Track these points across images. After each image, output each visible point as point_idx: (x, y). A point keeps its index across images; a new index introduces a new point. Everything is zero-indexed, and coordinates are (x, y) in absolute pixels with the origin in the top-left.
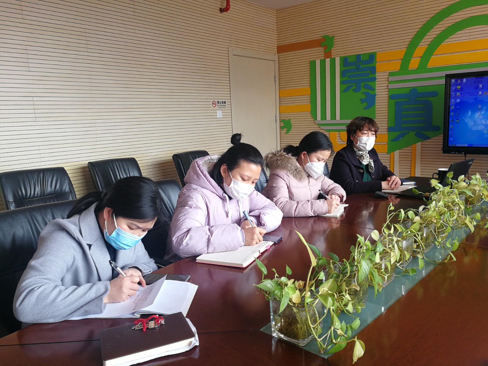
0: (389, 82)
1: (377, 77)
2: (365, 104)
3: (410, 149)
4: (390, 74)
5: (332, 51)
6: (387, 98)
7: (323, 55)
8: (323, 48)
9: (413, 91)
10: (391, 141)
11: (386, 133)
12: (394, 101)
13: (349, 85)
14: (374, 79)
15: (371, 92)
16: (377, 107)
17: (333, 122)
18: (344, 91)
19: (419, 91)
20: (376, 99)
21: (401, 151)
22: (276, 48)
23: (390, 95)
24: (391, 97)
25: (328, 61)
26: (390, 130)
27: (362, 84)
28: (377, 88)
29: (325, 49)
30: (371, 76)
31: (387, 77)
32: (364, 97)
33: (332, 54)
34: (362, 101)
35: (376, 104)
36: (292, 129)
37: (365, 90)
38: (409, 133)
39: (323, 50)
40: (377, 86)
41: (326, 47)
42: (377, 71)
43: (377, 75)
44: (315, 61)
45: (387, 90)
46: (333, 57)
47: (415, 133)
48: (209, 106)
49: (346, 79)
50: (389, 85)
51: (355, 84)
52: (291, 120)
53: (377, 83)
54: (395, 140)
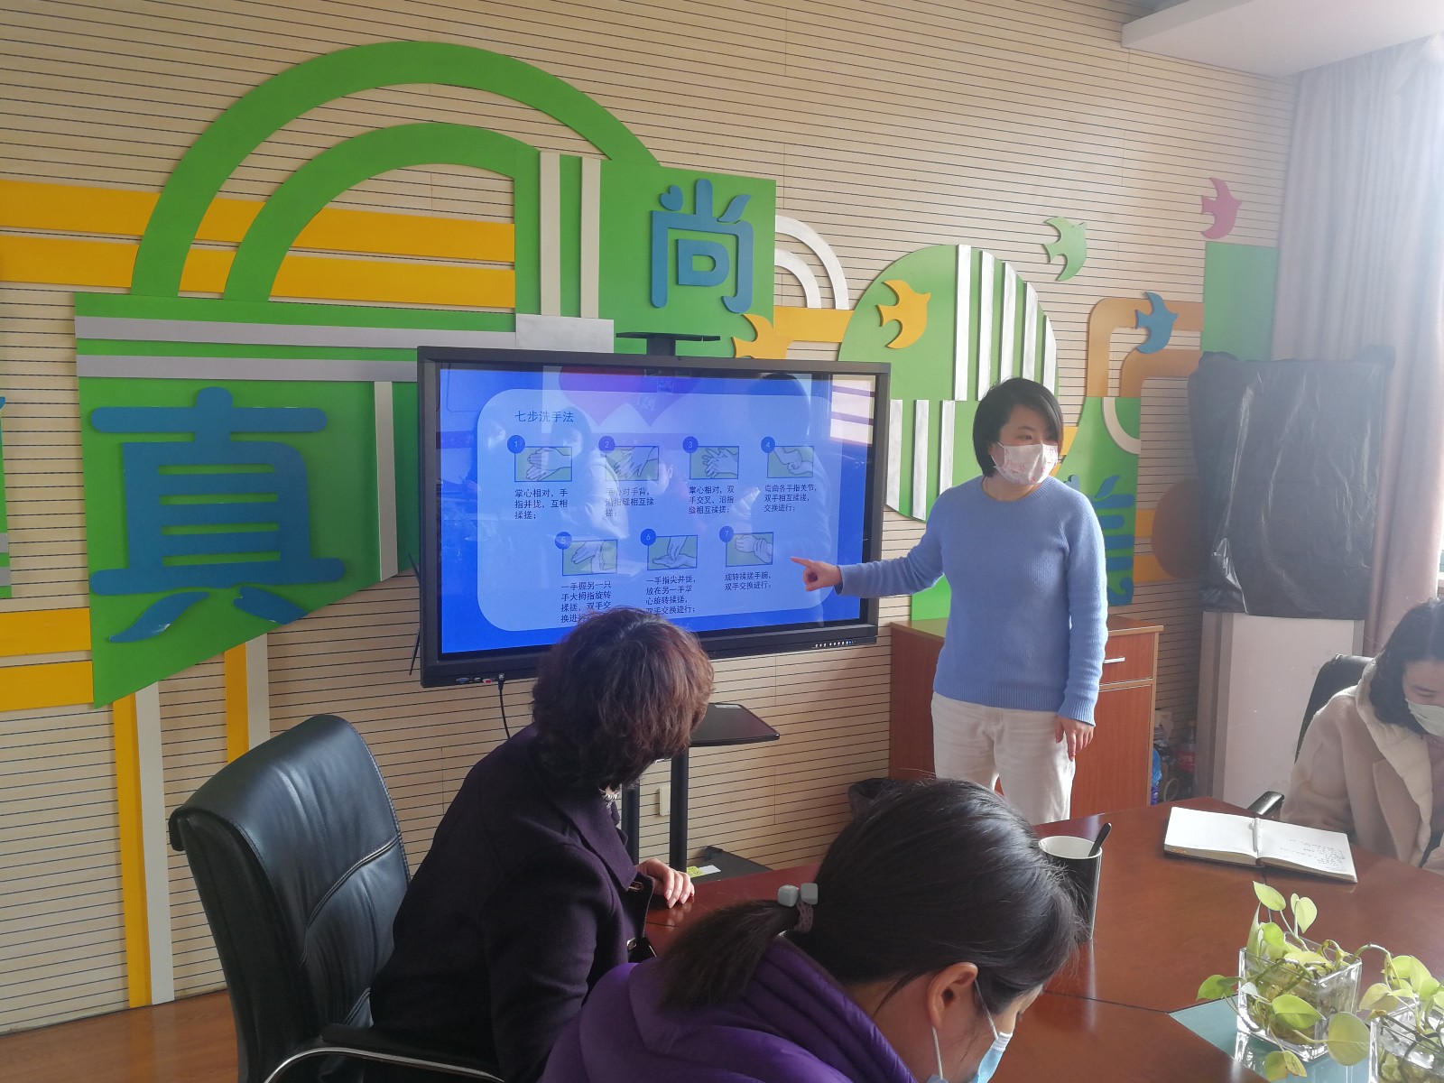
0: (79, 344)
3: (217, 669)
4: (83, 304)
6: (70, 424)
9: (213, 397)
11: (79, 601)
19: (246, 400)
21: (168, 685)
23: (88, 407)
24: (100, 420)
26: (99, 584)
28: (4, 367)
31: (65, 313)
38: (206, 595)
45: (68, 383)
47: (233, 593)
50: (79, 358)
54: (139, 631)
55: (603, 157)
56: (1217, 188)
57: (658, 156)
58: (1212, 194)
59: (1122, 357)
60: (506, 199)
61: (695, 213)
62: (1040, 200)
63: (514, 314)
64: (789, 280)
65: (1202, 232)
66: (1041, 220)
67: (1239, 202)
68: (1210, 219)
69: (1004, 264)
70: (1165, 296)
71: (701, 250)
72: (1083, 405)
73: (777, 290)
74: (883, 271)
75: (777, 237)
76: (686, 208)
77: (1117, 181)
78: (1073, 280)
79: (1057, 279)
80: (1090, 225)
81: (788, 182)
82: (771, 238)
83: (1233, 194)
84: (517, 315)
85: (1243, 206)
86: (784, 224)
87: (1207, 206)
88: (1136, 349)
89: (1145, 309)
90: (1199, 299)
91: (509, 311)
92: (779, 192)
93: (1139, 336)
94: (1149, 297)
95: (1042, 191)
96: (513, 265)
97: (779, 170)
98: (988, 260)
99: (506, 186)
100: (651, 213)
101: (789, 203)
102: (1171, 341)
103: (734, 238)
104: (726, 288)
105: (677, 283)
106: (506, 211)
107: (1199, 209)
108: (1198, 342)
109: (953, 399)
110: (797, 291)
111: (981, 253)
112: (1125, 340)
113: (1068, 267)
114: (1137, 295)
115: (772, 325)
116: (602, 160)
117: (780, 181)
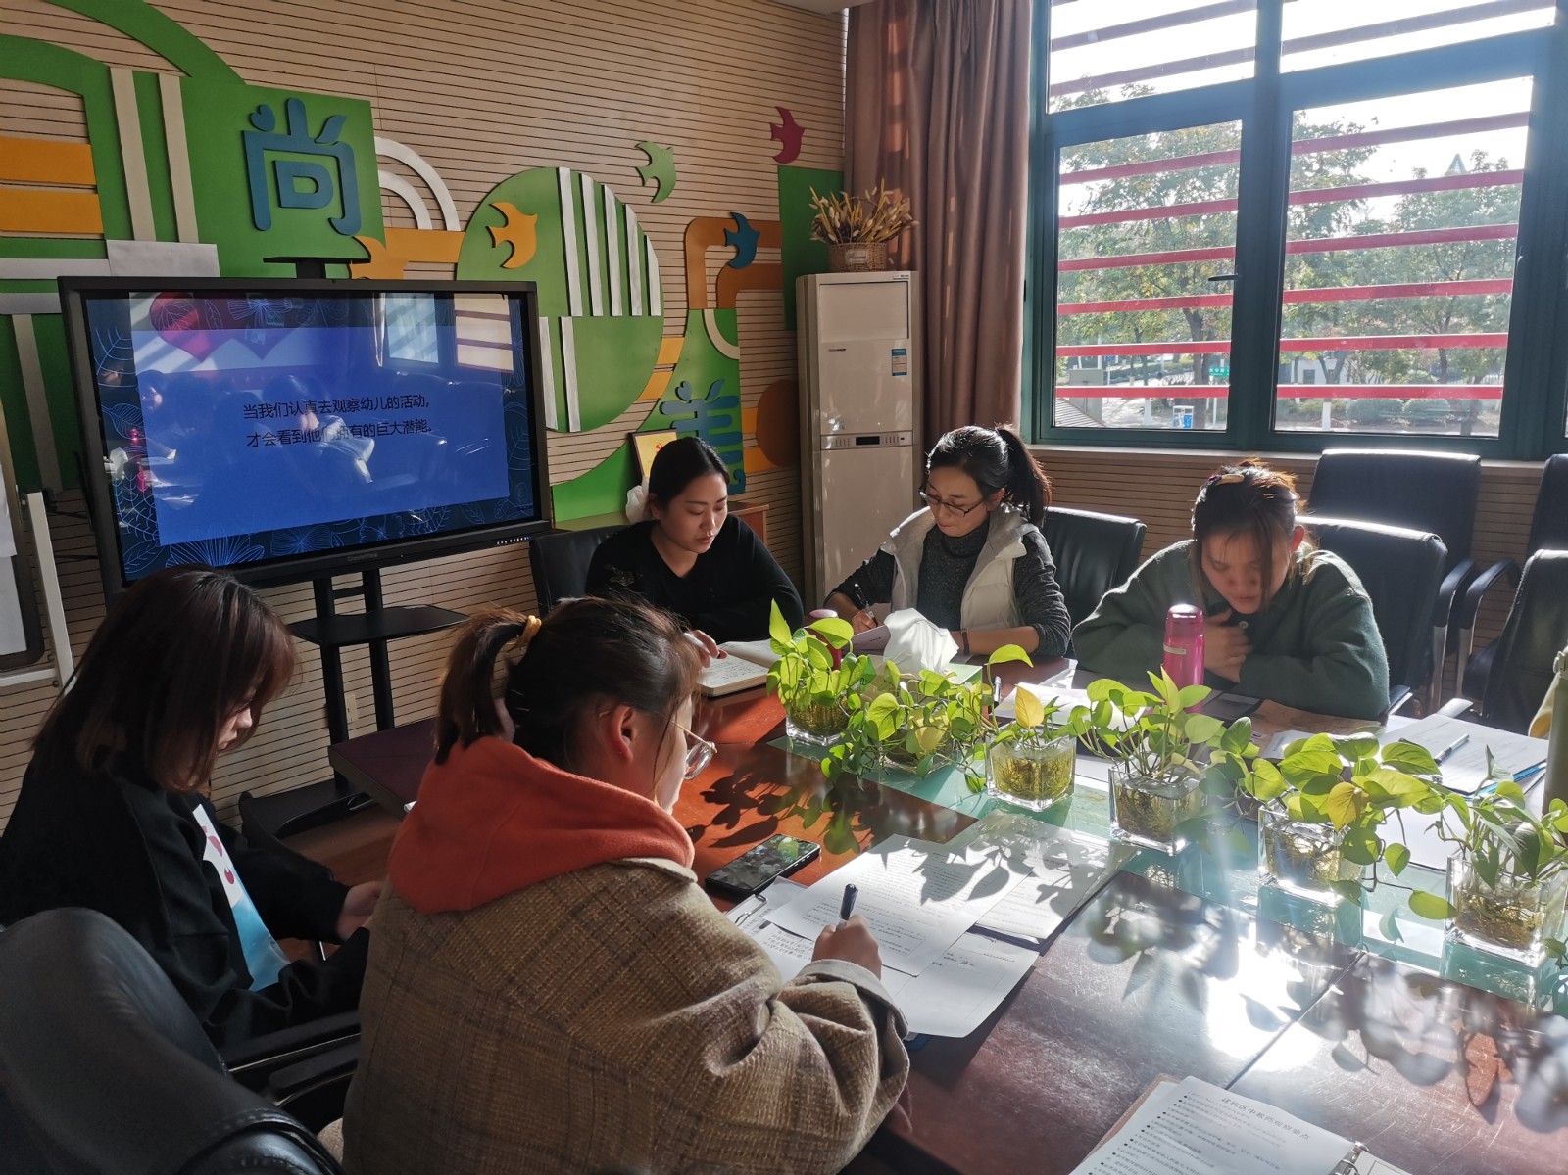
55: (182, 74)
56: (782, 116)
57: (241, 73)
58: (779, 121)
59: (717, 272)
60: (78, 117)
61: (289, 133)
62: (628, 125)
63: (103, 239)
64: (396, 201)
65: (774, 157)
66: (633, 144)
67: (802, 130)
68: (779, 145)
69: (603, 187)
70: (748, 216)
71: (299, 172)
72: (687, 318)
73: (386, 211)
74: (489, 193)
75: (379, 159)
76: (280, 128)
77: (696, 108)
78: (667, 201)
79: (652, 201)
80: (676, 149)
81: (384, 103)
82: (374, 161)
83: (795, 121)
84: (108, 241)
85: (806, 133)
86: (383, 145)
87: (775, 132)
88: (728, 264)
89: (733, 228)
90: (777, 218)
91: (97, 237)
92: (375, 113)
93: (730, 253)
94: (734, 216)
95: (630, 116)
96: (95, 189)
97: (372, 90)
98: (587, 180)
99: (75, 103)
100: (243, 132)
101: (387, 125)
102: (757, 256)
103: (334, 160)
104: (333, 210)
105: (280, 205)
106: (79, 130)
107: (769, 135)
108: (779, 257)
109: (570, 315)
110: (406, 213)
111: (580, 176)
112: (719, 256)
113: (661, 190)
114: (725, 215)
115: (385, 246)
116: (180, 77)
117: (374, 102)
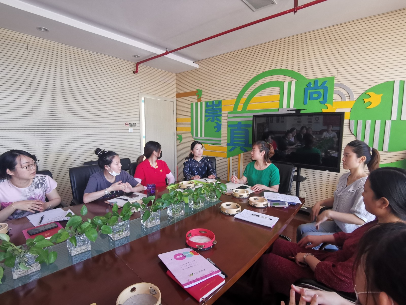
0: (228, 117)
1: (222, 114)
2: (216, 129)
3: (238, 156)
4: (229, 113)
5: (201, 98)
6: (227, 126)
7: (197, 100)
8: (197, 96)
9: (240, 123)
10: (228, 151)
11: (226, 146)
12: (230, 128)
13: (209, 118)
14: (221, 115)
15: (219, 122)
16: (222, 131)
17: (201, 138)
18: (206, 121)
19: (243, 123)
20: (222, 126)
21: (233, 157)
22: (175, 95)
23: (228, 124)
24: (229, 126)
25: (199, 103)
26: (228, 144)
27: (215, 118)
28: (222, 120)
29: (198, 97)
30: (219, 113)
31: (227, 114)
32: (216, 125)
33: (201, 100)
34: (215, 127)
35: (222, 129)
36: (182, 140)
37: (217, 121)
38: (237, 147)
39: (197, 97)
40: (222, 119)
41: (198, 96)
42: (222, 111)
43: (222, 113)
44: (193, 103)
45: (227, 122)
46: (201, 101)
47: (240, 147)
48: (123, 125)
49: (207, 114)
50: (228, 119)
51: (211, 117)
52: (182, 135)
53: (222, 117)
54: (230, 151)
57: (307, 78)
60: (279, 91)
61: (314, 86)
64: (338, 96)
71: (315, 93)
73: (334, 98)
74: (367, 91)
76: (312, 86)
81: (338, 76)
84: (279, 109)
92: (335, 79)
96: (279, 101)
97: (336, 74)
99: (279, 89)
100: (305, 88)
101: (338, 80)
103: (323, 90)
104: (321, 99)
105: (310, 100)
106: (279, 93)
109: (391, 120)
110: (340, 98)
111: (404, 82)
115: (332, 106)
116: (296, 81)
117: (335, 76)
